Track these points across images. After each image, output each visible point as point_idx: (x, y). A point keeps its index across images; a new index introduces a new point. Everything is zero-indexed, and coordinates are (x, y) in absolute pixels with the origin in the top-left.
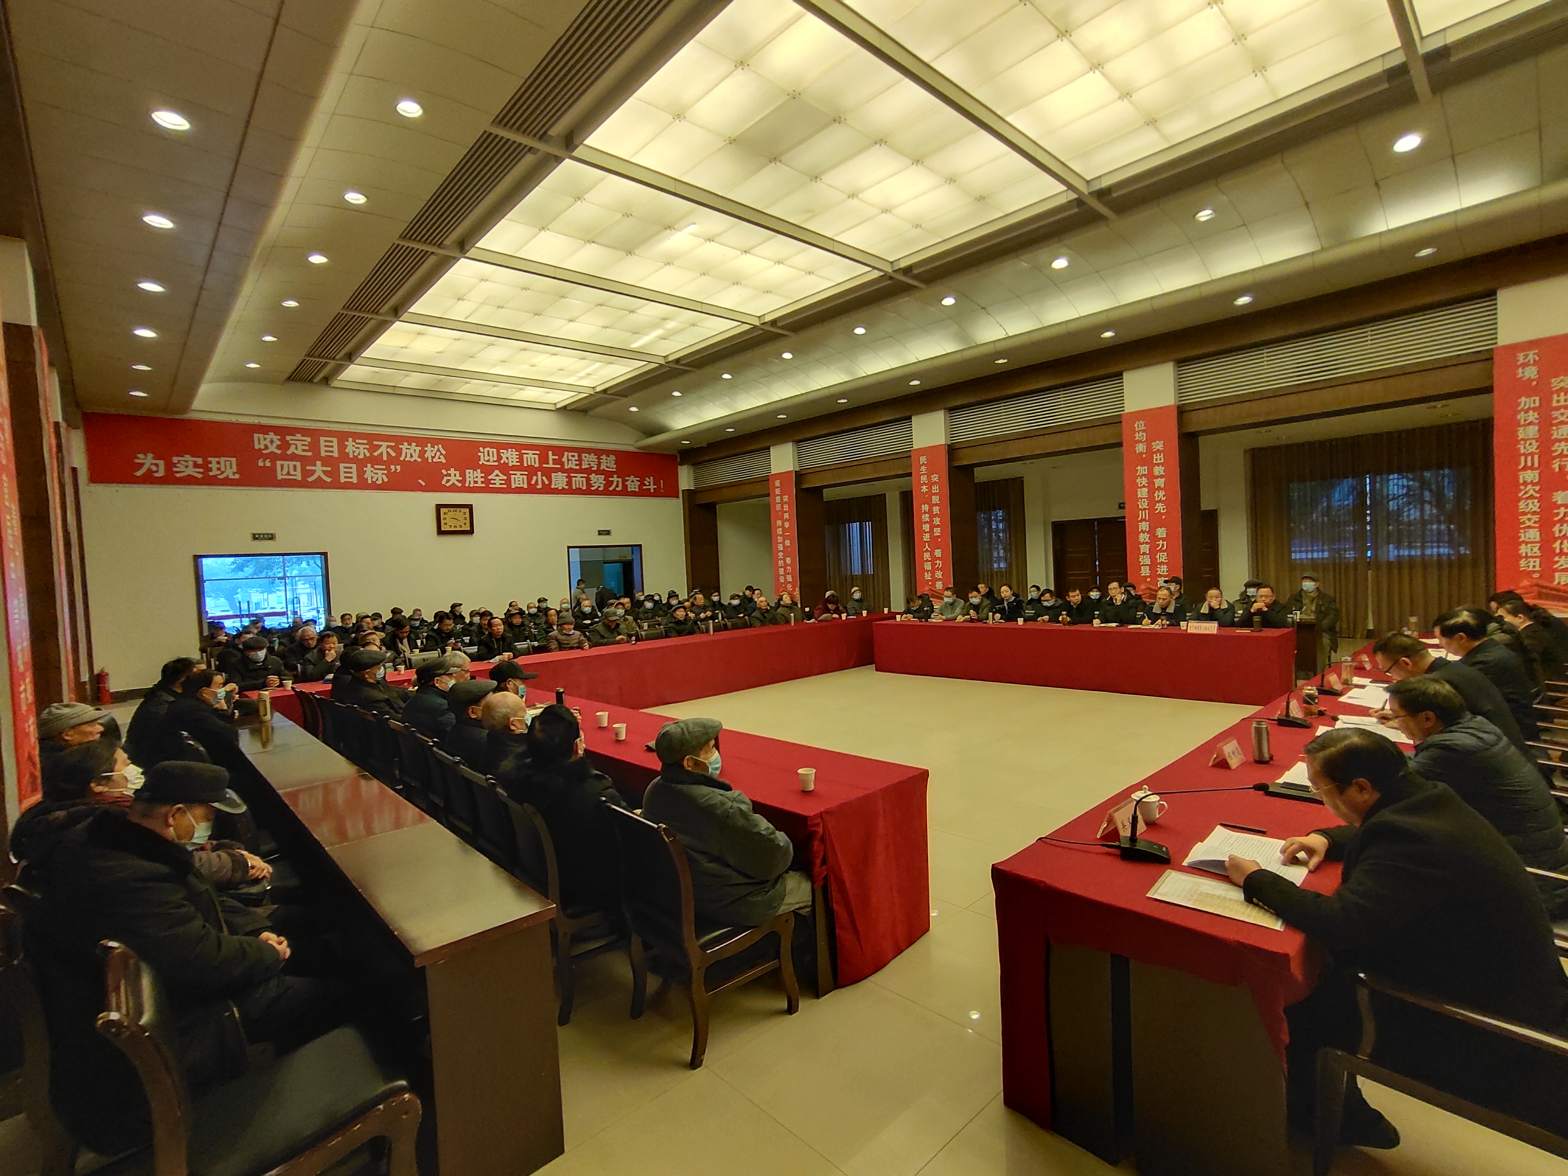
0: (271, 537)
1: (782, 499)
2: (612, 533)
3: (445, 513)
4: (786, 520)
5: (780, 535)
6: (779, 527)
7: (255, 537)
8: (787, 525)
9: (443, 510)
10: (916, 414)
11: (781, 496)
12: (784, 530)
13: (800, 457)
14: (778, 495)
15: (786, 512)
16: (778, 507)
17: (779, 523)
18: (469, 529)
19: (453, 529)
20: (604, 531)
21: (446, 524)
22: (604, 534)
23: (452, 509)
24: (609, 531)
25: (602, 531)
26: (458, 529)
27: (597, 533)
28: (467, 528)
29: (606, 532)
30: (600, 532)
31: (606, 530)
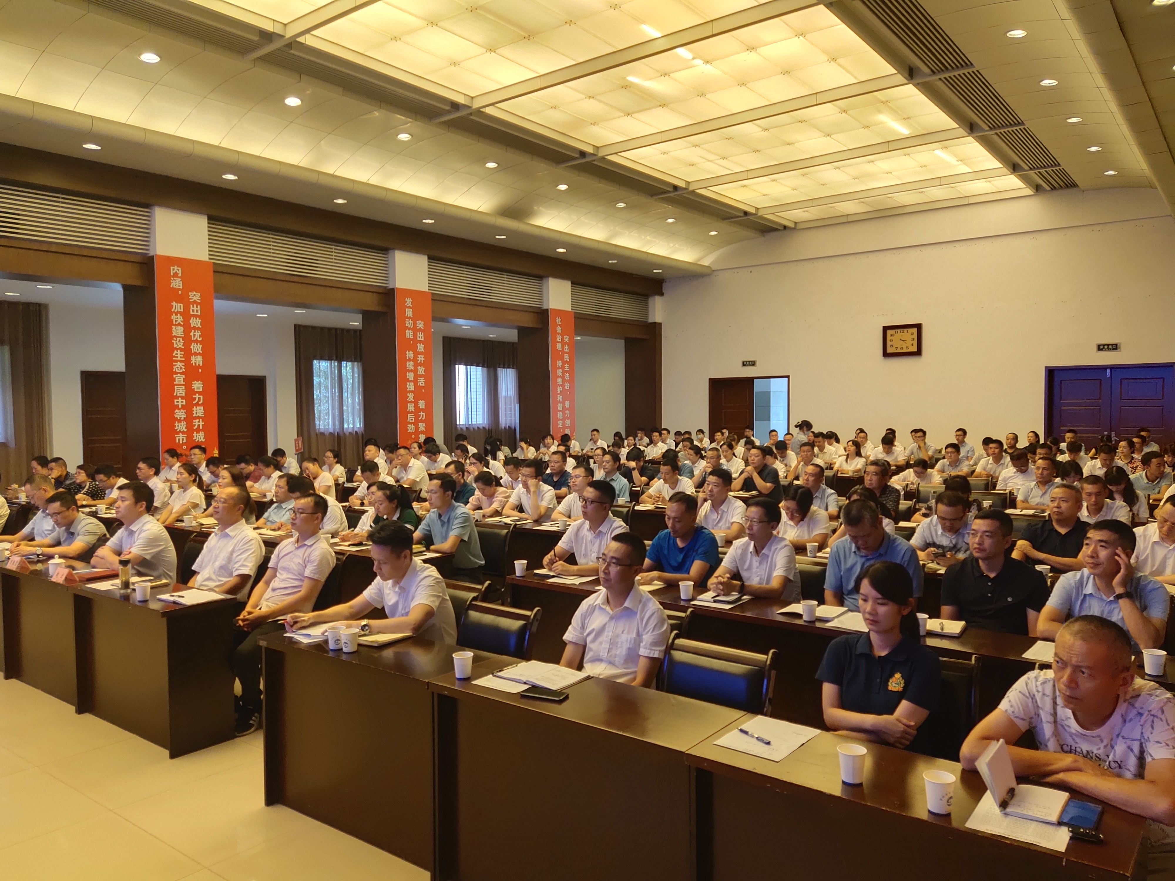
0: (753, 363)
2: (1122, 347)
3: (891, 335)
7: (744, 364)
9: (889, 332)
18: (915, 350)
19: (899, 351)
20: (1108, 345)
21: (892, 346)
22: (1109, 349)
23: (899, 330)
24: (1116, 345)
25: (1104, 345)
26: (905, 350)
27: (1095, 348)
28: (914, 349)
29: (1110, 347)
30: (1102, 347)
31: (1112, 345)
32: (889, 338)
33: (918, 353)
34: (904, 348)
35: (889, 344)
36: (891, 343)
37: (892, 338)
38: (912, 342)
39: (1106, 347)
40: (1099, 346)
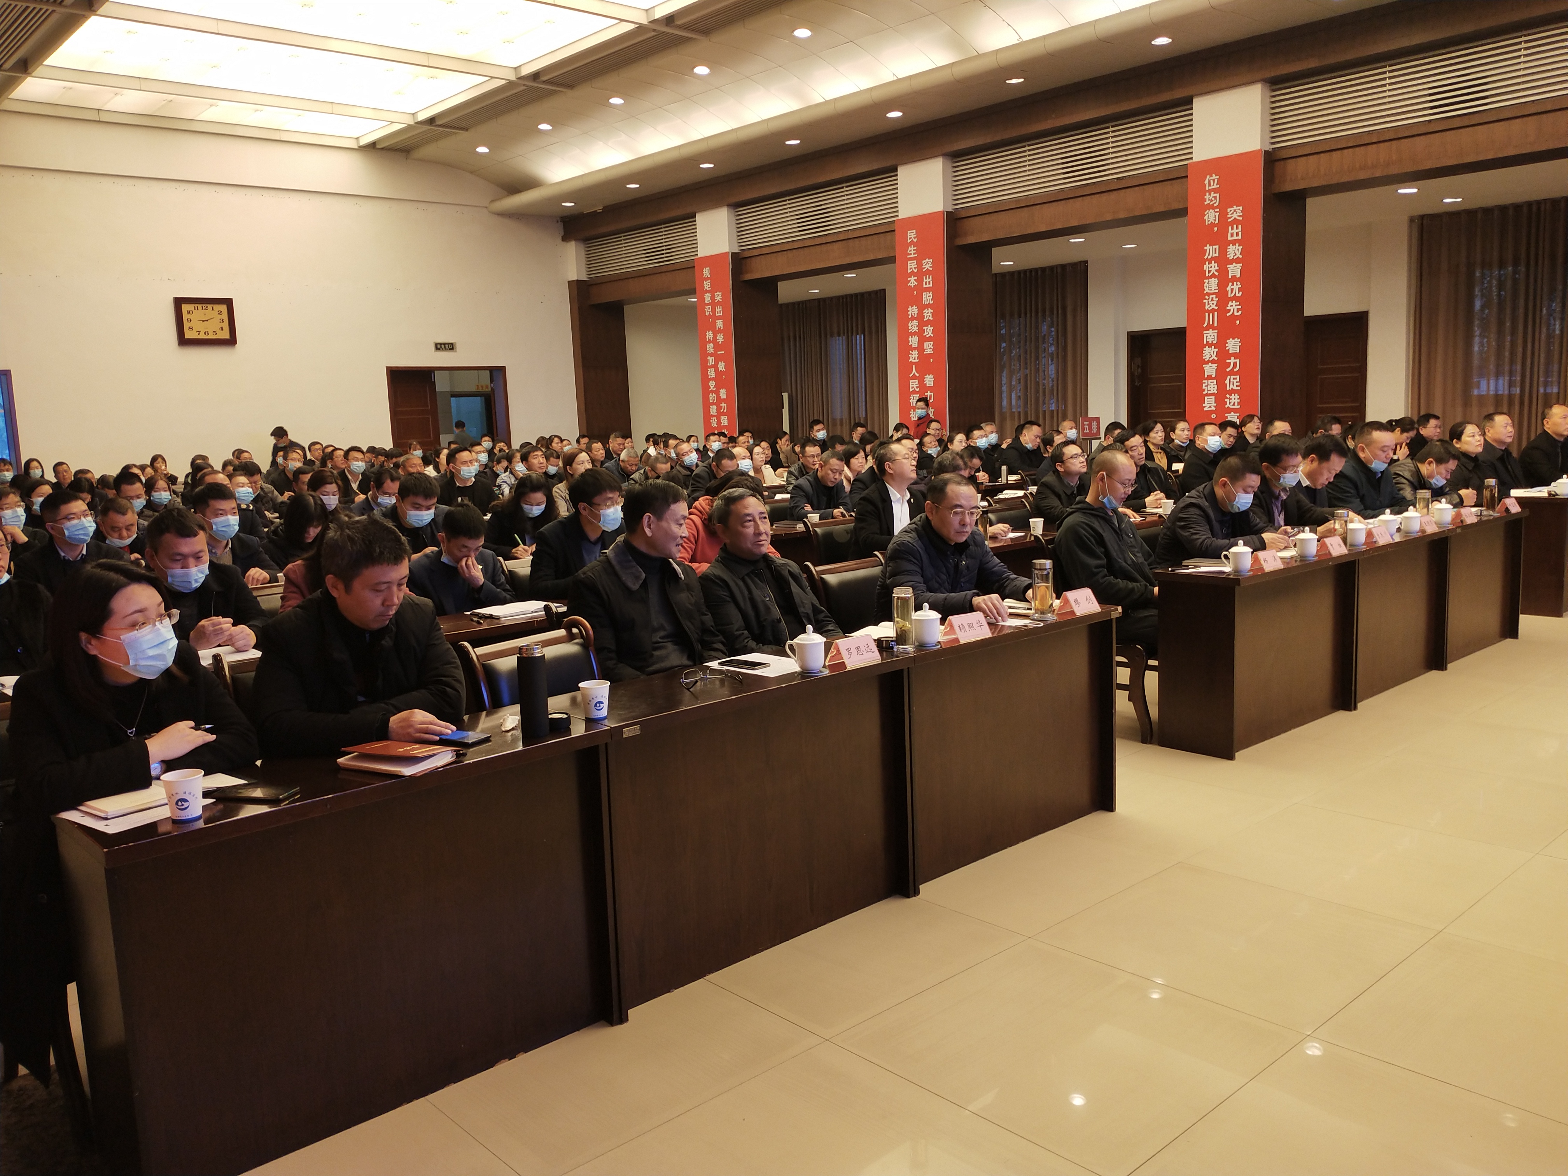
1: (713, 297)
2: (459, 347)
3: (188, 312)
4: (720, 331)
5: (711, 355)
6: (710, 342)
8: (720, 338)
9: (185, 308)
10: (903, 164)
11: (712, 292)
12: (717, 347)
13: (740, 231)
14: (707, 291)
15: (719, 318)
16: (708, 311)
17: (710, 335)
18: (227, 337)
19: (202, 336)
20: (444, 344)
21: (191, 328)
22: (445, 349)
23: (200, 306)
24: (452, 344)
25: (441, 344)
26: (211, 336)
27: (433, 348)
28: (225, 335)
29: (447, 346)
30: (439, 346)
31: (448, 344)
32: (185, 316)
33: (231, 341)
34: (211, 333)
35: (186, 325)
36: (190, 324)
37: (189, 316)
38: (222, 325)
39: (443, 346)
40: (436, 345)
